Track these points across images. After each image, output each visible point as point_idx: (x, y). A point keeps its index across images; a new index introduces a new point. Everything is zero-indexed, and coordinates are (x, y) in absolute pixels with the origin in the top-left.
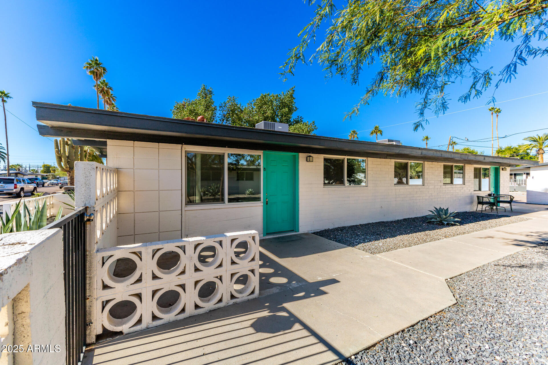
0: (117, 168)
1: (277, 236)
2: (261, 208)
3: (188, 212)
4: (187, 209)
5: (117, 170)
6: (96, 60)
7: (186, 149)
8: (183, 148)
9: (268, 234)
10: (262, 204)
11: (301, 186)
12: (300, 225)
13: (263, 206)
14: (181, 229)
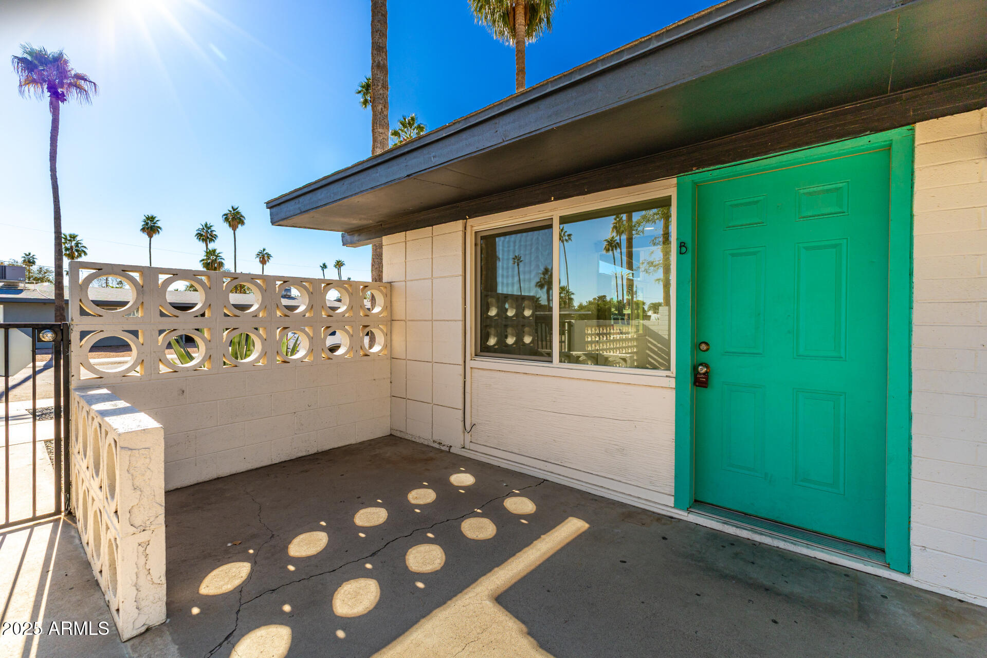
0: (390, 283)
2: (669, 396)
3: (476, 373)
4: (473, 364)
5: (389, 285)
7: (474, 228)
8: (468, 228)
10: (672, 382)
11: (927, 314)
13: (678, 389)
14: (461, 406)
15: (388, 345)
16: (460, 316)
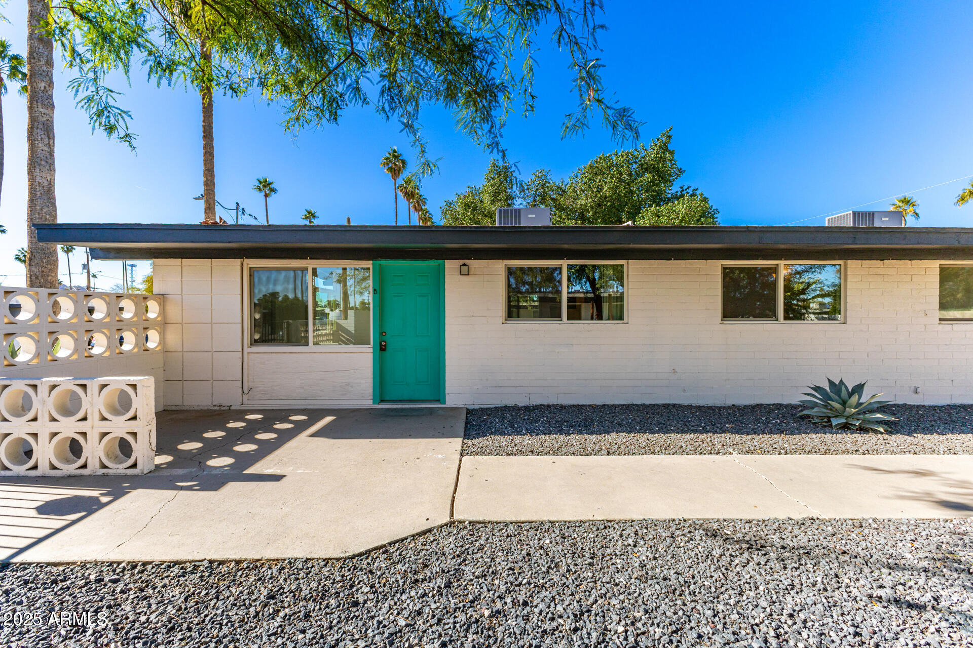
1: (399, 406)
2: (370, 357)
3: (252, 356)
4: (250, 350)
5: (162, 296)
6: (395, 151)
7: (250, 265)
8: (245, 265)
9: (382, 401)
10: (371, 350)
11: (449, 320)
12: (447, 392)
13: (374, 352)
14: (241, 379)
15: (163, 341)
16: (240, 321)
